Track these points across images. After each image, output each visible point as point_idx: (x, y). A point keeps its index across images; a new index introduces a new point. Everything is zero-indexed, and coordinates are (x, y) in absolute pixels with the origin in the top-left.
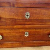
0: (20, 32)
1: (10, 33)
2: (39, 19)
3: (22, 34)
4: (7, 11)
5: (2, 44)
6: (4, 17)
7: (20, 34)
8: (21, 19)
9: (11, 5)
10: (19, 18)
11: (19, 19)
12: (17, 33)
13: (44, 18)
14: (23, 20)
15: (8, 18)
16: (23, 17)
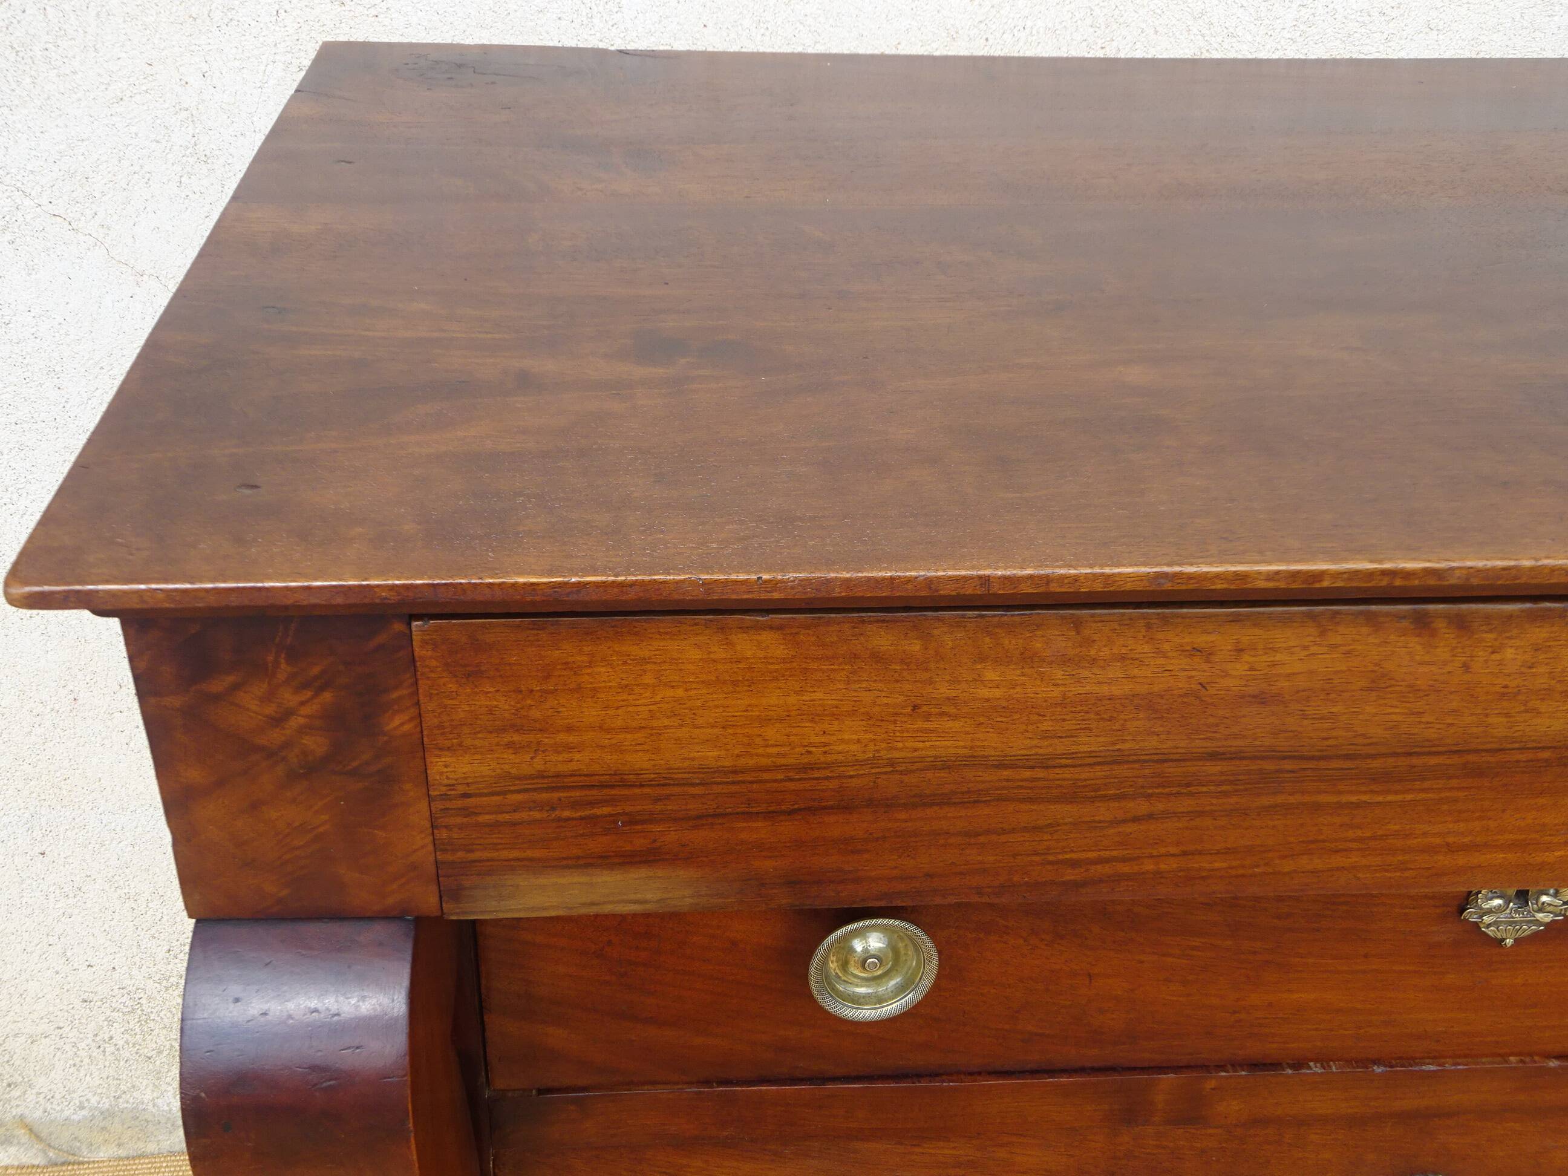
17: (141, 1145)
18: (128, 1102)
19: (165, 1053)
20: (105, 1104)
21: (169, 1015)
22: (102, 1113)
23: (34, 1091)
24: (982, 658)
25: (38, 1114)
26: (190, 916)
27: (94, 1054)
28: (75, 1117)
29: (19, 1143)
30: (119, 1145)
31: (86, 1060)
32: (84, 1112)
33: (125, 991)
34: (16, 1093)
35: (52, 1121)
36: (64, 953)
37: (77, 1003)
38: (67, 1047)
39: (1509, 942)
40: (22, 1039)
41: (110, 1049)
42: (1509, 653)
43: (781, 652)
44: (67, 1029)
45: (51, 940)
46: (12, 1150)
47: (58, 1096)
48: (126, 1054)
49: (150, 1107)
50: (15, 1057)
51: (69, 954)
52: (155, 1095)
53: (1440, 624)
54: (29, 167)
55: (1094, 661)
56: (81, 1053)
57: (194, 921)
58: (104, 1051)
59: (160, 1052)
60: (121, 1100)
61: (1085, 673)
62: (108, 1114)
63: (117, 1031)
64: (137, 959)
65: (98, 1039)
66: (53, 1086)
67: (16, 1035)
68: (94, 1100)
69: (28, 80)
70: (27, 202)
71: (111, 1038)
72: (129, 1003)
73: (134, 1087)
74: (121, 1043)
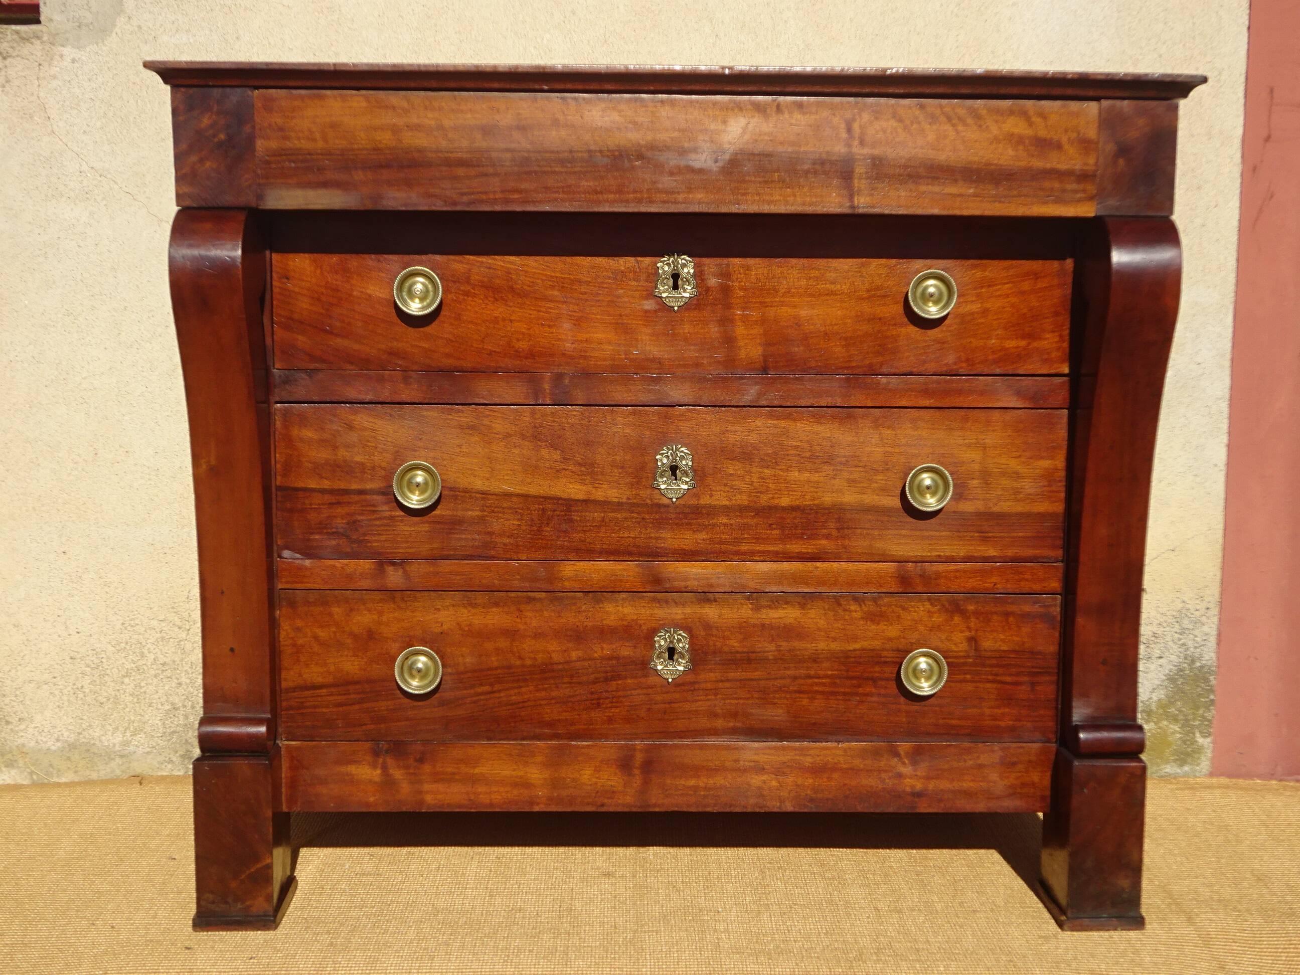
0: (604, 633)
1: (511, 634)
2: (785, 501)
3: (626, 651)
4: (508, 435)
5: (421, 760)
6: (479, 484)
7: (606, 649)
8: (618, 506)
9: (537, 393)
10: (599, 495)
11: (604, 504)
12: (578, 636)
13: (828, 499)
14: (631, 507)
15: (508, 495)
16: (631, 486)
17: (88, 772)
18: (85, 738)
19: (112, 700)
20: (72, 738)
21: (117, 671)
22: (69, 745)
23: (33, 725)
24: (426, 108)
25: (33, 744)
26: (178, 205)
27: (71, 699)
28: (53, 748)
29: (18, 767)
30: (76, 772)
31: (66, 703)
32: (59, 744)
33: (94, 652)
34: (23, 727)
35: (39, 750)
36: (65, 623)
37: (67, 658)
38: (57, 692)
39: (676, 308)
40: (32, 685)
41: (81, 695)
42: (594, 113)
43: (364, 104)
44: (59, 678)
45: (60, 612)
46: (13, 772)
47: (46, 730)
48: (88, 699)
49: (97, 742)
50: (27, 698)
51: (68, 623)
52: (102, 733)
53: (570, 101)
54: (119, 170)
55: (462, 111)
56: (65, 698)
57: (180, 208)
58: (77, 697)
59: (108, 700)
60: (81, 736)
61: (460, 115)
62: (72, 746)
63: (86, 681)
64: (104, 629)
65: (75, 687)
66: (44, 723)
67: (30, 682)
68: (66, 734)
69: (125, 131)
70: (116, 186)
71: (82, 687)
72: (96, 661)
73: (90, 726)
74: (87, 691)
